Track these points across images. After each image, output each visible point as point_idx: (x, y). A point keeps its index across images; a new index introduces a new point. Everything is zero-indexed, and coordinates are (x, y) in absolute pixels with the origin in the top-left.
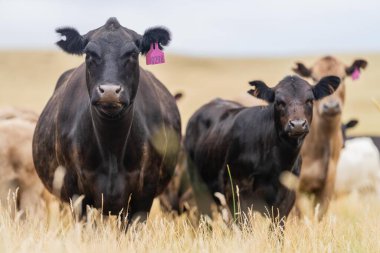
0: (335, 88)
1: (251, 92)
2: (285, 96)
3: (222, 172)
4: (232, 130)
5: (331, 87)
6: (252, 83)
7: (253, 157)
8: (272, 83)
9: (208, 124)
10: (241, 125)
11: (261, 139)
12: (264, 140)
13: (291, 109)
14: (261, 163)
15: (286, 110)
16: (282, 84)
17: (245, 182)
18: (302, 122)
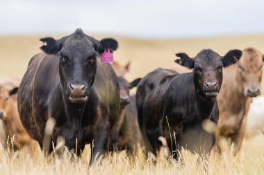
0: (238, 59)
1: (177, 61)
2: (202, 64)
3: (161, 121)
4: (168, 91)
5: (235, 58)
6: (178, 55)
7: (182, 110)
8: (192, 54)
9: (152, 87)
10: (174, 87)
11: (187, 96)
12: (189, 97)
13: (206, 73)
14: (188, 114)
15: (203, 74)
16: (200, 55)
17: (177, 128)
18: (214, 83)
